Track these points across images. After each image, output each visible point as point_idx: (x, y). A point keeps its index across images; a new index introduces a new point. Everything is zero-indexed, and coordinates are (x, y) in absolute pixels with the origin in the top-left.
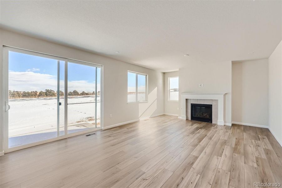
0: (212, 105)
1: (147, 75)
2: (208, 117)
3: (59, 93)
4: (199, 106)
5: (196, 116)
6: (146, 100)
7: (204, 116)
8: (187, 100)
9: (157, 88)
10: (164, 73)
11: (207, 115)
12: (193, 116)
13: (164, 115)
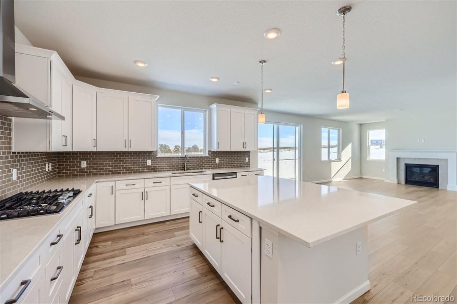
0: (438, 166)
1: (339, 129)
2: (432, 180)
3: (274, 148)
4: (418, 167)
5: (413, 180)
6: (339, 159)
7: (425, 179)
8: (398, 158)
9: (351, 144)
10: (361, 124)
11: (430, 178)
12: (408, 179)
13: (361, 178)
